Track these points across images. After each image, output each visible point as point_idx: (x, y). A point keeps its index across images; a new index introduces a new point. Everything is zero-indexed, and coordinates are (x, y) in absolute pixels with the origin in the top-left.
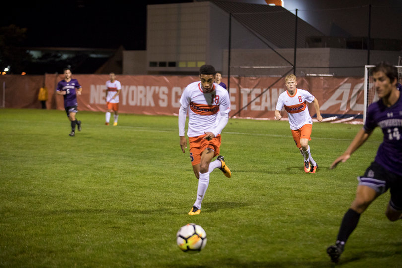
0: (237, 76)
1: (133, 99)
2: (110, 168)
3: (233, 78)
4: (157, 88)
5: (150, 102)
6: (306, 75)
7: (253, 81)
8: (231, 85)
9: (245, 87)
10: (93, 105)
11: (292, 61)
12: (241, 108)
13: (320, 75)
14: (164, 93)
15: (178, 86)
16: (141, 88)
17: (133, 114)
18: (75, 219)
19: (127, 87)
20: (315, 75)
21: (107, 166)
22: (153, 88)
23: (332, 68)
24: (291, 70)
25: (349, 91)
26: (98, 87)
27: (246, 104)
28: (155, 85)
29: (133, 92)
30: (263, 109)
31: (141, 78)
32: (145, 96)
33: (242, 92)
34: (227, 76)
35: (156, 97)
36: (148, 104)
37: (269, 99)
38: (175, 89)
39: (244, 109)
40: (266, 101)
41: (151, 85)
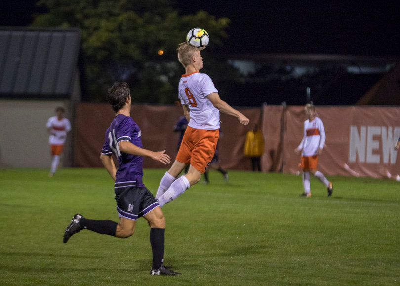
26: (363, 129)
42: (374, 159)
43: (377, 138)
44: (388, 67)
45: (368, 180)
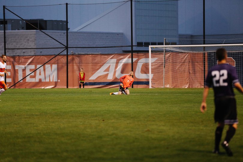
9: (20, 64)
11: (64, 43)
25: (115, 64)
27: (22, 78)
30: (37, 80)
37: (42, 73)
40: (40, 74)
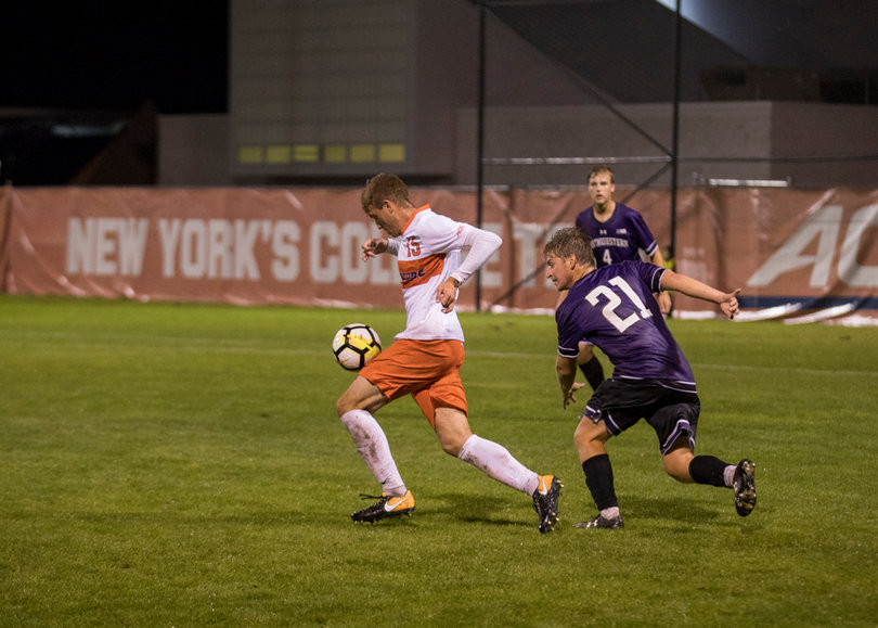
0: (504, 187)
1: (194, 259)
2: (178, 462)
3: (493, 193)
4: (266, 226)
5: (245, 265)
6: (707, 181)
7: (551, 203)
8: (486, 214)
9: (528, 220)
10: (76, 279)
11: (666, 139)
12: (517, 281)
13: (751, 183)
14: (286, 240)
15: (329, 218)
16: (218, 226)
17: (194, 304)
18: (118, 612)
19: (176, 223)
20: (734, 182)
21: (168, 455)
22: (254, 226)
23: (785, 160)
24: (663, 171)
25: (836, 228)
26: (90, 223)
27: (531, 270)
28: (260, 217)
29: (194, 238)
31: (220, 195)
32: (232, 249)
33: (517, 235)
34: (474, 188)
35: (263, 252)
36: (239, 274)
38: (318, 229)
39: (525, 286)
41: (248, 218)
42: (106, 269)
43: (112, 236)
44: (117, 127)
45: (98, 301)
